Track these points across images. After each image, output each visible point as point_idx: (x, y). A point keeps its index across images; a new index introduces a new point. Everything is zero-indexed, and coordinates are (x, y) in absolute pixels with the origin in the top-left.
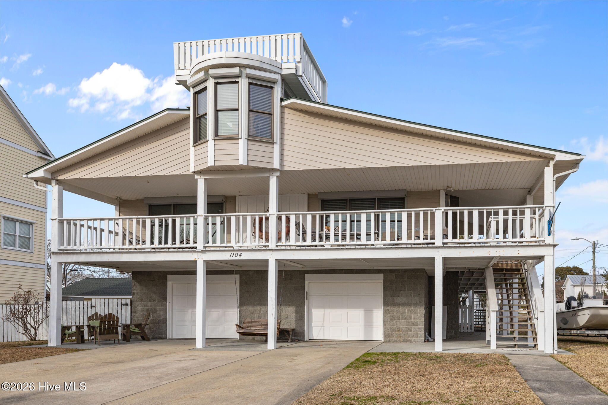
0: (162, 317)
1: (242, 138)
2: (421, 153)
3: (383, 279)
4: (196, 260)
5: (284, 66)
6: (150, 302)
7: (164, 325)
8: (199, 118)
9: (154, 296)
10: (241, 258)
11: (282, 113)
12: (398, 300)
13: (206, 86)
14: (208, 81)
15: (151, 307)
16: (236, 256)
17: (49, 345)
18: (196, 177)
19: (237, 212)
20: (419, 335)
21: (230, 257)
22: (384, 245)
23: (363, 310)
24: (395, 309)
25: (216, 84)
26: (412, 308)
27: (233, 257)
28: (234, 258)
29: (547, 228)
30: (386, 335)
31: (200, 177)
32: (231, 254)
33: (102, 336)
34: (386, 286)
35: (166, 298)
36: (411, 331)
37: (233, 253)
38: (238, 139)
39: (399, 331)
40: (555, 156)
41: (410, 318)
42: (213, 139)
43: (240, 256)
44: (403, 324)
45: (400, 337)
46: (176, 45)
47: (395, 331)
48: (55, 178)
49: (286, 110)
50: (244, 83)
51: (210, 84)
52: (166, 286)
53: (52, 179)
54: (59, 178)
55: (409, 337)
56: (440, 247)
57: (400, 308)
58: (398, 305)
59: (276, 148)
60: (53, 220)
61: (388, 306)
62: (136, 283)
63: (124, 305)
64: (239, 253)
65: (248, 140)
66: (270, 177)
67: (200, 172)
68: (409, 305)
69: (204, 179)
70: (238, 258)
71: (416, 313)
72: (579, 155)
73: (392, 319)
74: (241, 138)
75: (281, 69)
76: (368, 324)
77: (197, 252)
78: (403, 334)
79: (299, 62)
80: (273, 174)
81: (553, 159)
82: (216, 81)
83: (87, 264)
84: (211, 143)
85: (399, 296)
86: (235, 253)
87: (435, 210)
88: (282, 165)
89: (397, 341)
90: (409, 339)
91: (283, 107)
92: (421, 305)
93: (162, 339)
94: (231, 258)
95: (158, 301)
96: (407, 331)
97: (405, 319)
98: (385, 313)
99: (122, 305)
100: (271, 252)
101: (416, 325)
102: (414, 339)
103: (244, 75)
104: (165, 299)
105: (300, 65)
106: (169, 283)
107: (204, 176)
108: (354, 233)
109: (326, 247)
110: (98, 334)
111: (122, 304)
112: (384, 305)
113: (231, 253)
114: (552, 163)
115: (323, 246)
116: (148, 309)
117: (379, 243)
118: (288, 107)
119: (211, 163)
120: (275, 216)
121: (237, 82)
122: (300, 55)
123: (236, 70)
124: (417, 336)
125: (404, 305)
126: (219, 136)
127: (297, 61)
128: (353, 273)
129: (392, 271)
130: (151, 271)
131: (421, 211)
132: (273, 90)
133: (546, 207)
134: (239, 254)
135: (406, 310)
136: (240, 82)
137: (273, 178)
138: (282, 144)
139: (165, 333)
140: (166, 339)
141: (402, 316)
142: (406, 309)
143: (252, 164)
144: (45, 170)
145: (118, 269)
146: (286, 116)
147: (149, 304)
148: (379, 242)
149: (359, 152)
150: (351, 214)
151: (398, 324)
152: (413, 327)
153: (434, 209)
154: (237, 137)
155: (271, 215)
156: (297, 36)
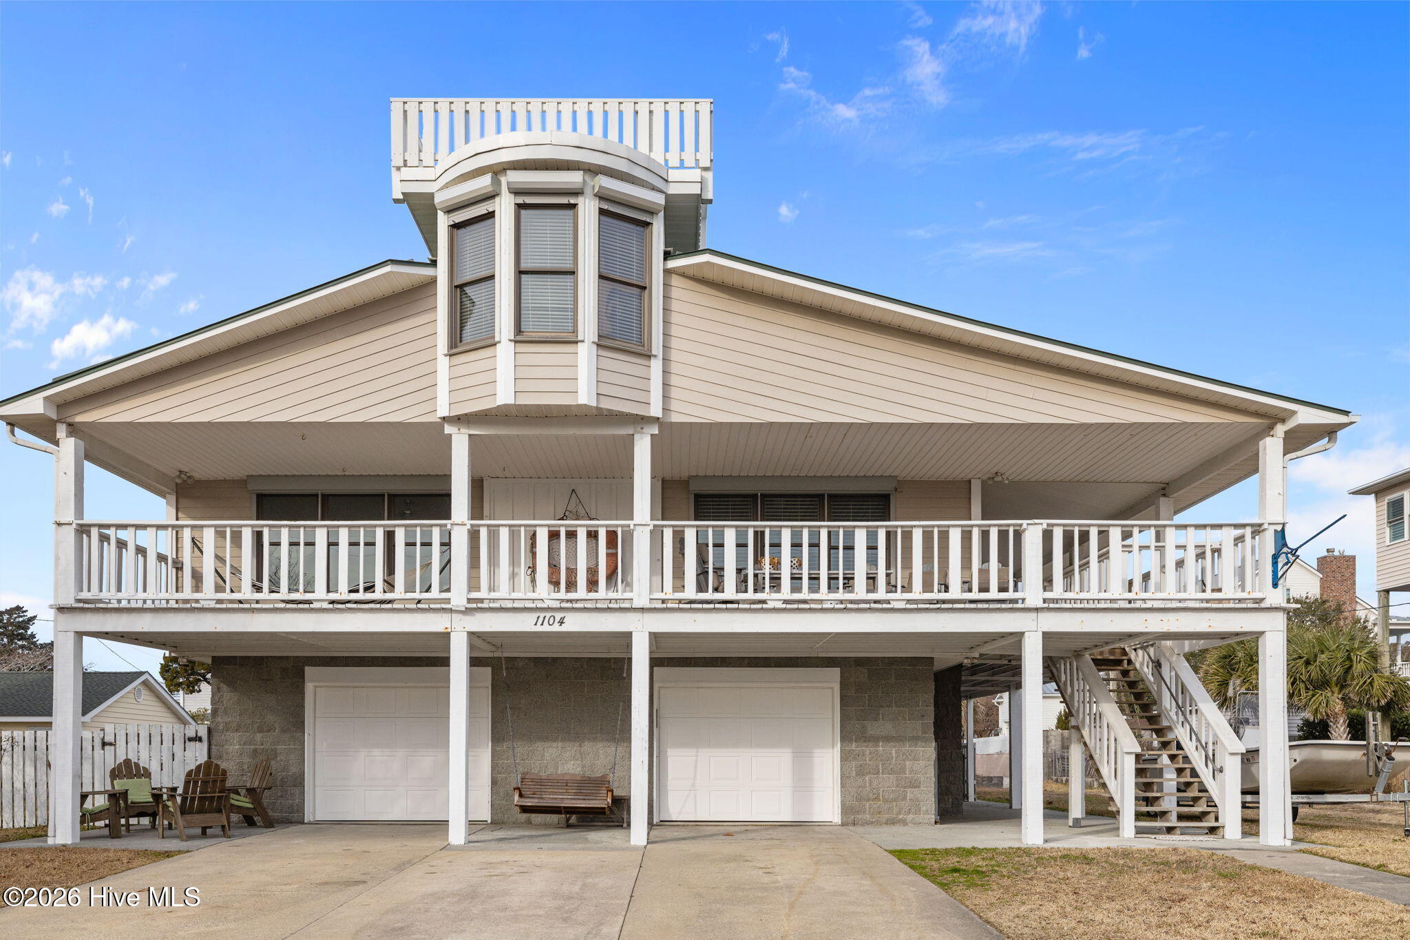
0: (294, 770)
1: (586, 340)
2: (993, 396)
3: (839, 680)
4: (449, 630)
5: (673, 175)
6: (260, 731)
7: (297, 791)
8: (461, 287)
9: (270, 718)
10: (564, 628)
11: (667, 285)
12: (874, 728)
13: (491, 210)
14: (497, 199)
15: (262, 744)
16: (551, 623)
17: (50, 841)
18: (448, 429)
19: (486, 516)
20: (924, 809)
21: (536, 624)
22: (909, 601)
23: (790, 750)
24: (868, 750)
25: (520, 207)
26: (907, 747)
27: (542, 624)
28: (546, 628)
29: (1271, 571)
30: (846, 810)
31: (459, 429)
32: (538, 617)
33: (189, 817)
34: (846, 696)
35: (303, 722)
36: (904, 798)
37: (542, 615)
38: (576, 342)
39: (877, 799)
40: (1294, 413)
41: (903, 771)
42: (510, 340)
43: (561, 622)
44: (886, 783)
45: (880, 813)
46: (396, 106)
47: (868, 800)
48: (70, 420)
49: (675, 280)
50: (588, 209)
51: (504, 207)
52: (303, 693)
53: (60, 421)
54: (79, 419)
55: (899, 813)
56: (1037, 610)
57: (878, 746)
58: (875, 740)
59: (656, 366)
60: (59, 524)
61: (851, 741)
62: (222, 685)
63: (190, 739)
64: (558, 616)
65: (598, 345)
66: (637, 437)
67: (458, 420)
68: (899, 739)
69: (470, 435)
70: (556, 628)
71: (915, 759)
72: (1346, 413)
73: (861, 772)
74: (583, 341)
75: (667, 181)
76: (803, 783)
77: (451, 610)
78: (887, 806)
79: (706, 169)
80: (642, 428)
81: (1283, 421)
82: (520, 200)
83: (122, 636)
84: (505, 351)
85: (876, 719)
86: (548, 615)
87: (1028, 524)
88: (665, 410)
89: (872, 823)
90: (901, 817)
91: (667, 272)
92: (926, 740)
93: (291, 823)
94: (539, 628)
95: (283, 731)
96: (895, 800)
97: (892, 772)
98: (845, 758)
99: (187, 741)
100: (638, 616)
101: (915, 785)
102: (911, 816)
103: (588, 191)
104: (300, 726)
105: (709, 176)
106: (309, 687)
107: (469, 428)
108: (838, 574)
109: (770, 605)
110: (179, 814)
111: (187, 738)
112: (843, 739)
113: (537, 615)
114: (1280, 430)
115: (764, 602)
116: (255, 751)
117: (898, 598)
118: (682, 273)
119: (504, 396)
120: (647, 530)
121: (574, 206)
122: (711, 151)
123: (573, 178)
124: (918, 812)
125: (888, 739)
126: (524, 334)
127: (701, 165)
128: (770, 667)
129: (860, 662)
130: (262, 658)
131: (995, 525)
132: (648, 231)
133: (1269, 524)
134: (558, 619)
135: (894, 752)
136: (580, 208)
137: (642, 439)
138: (666, 360)
139: (301, 808)
140: (302, 823)
141: (883, 765)
142: (893, 750)
143: (607, 404)
144: (46, 399)
145: (173, 652)
146: (675, 293)
147: (259, 736)
148: (898, 595)
149: (852, 386)
150: (830, 530)
151: (875, 783)
152: (908, 790)
153: (1025, 522)
154: (572, 338)
155: (637, 527)
156: (705, 106)
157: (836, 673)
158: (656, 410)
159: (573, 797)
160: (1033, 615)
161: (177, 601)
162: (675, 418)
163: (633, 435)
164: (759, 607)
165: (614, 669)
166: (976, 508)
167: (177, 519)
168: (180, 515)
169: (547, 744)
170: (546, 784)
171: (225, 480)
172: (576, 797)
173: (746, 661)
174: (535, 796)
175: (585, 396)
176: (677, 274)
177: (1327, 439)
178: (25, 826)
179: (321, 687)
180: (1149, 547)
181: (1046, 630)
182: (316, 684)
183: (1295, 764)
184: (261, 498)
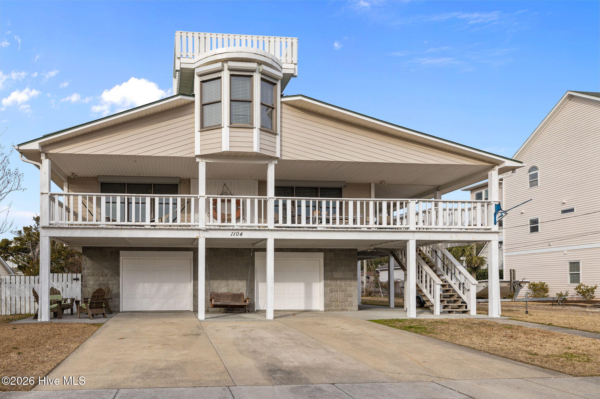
0: (115, 291)
1: (257, 128)
2: (399, 153)
3: (323, 257)
4: (198, 237)
5: (284, 66)
6: (102, 276)
7: (117, 299)
8: (205, 105)
9: (106, 271)
10: (242, 237)
11: (282, 108)
12: (336, 275)
13: (219, 76)
14: (222, 72)
15: (103, 281)
16: (237, 235)
17: (39, 320)
18: (198, 160)
19: (192, 193)
20: (354, 305)
21: (231, 235)
23: (304, 283)
24: (334, 283)
25: (231, 75)
26: (348, 282)
27: (234, 235)
28: (235, 237)
30: (326, 305)
31: (202, 160)
32: (232, 233)
33: (92, 310)
34: (326, 263)
35: (119, 273)
36: (347, 301)
37: (234, 232)
38: (253, 128)
39: (337, 301)
41: (346, 291)
42: (228, 127)
43: (241, 235)
44: (340, 295)
45: (338, 306)
46: (178, 34)
47: (334, 302)
48: (46, 152)
49: (284, 106)
50: (257, 78)
51: (225, 75)
52: (119, 262)
53: (42, 152)
54: (51, 152)
55: (345, 306)
56: (414, 232)
57: (337, 282)
58: (336, 279)
59: (278, 137)
60: (42, 194)
61: (328, 280)
62: (86, 258)
63: (74, 279)
64: (240, 232)
65: (260, 130)
66: (269, 164)
67: (201, 157)
68: (345, 279)
70: (239, 237)
71: (351, 286)
72: (522, 163)
73: (331, 291)
74: (255, 128)
75: (281, 68)
76: (308, 295)
77: (199, 230)
78: (341, 304)
79: (295, 64)
80: (271, 161)
82: (232, 73)
83: (57, 238)
84: (225, 131)
85: (337, 272)
86: (236, 232)
87: (411, 200)
88: (281, 155)
89: (335, 310)
90: (346, 308)
91: (282, 102)
92: (355, 280)
93: (115, 312)
94: (233, 237)
95: (111, 276)
96: (343, 302)
97: (342, 291)
98: (325, 286)
99: (73, 280)
100: (270, 232)
101: (351, 296)
102: (349, 308)
103: (257, 71)
104: (118, 274)
105: (296, 67)
106: (121, 258)
107: (206, 160)
109: (319, 229)
110: (89, 309)
111: (73, 279)
112: (325, 279)
113: (232, 232)
115: (316, 228)
116: (100, 284)
117: (364, 227)
118: (286, 103)
120: (273, 200)
121: (251, 76)
122: (297, 57)
123: (254, 65)
124: (352, 306)
125: (341, 279)
126: (232, 124)
127: (294, 62)
128: (298, 252)
129: (331, 250)
130: (103, 247)
131: (399, 201)
132: (275, 87)
134: (240, 234)
135: (343, 284)
136: (254, 77)
137: (271, 165)
138: (281, 136)
139: (118, 307)
140: (119, 312)
141: (339, 289)
142: (343, 283)
144: (40, 143)
145: (67, 245)
146: (284, 111)
147: (101, 278)
149: (348, 147)
151: (336, 295)
152: (348, 298)
153: (410, 200)
154: (250, 126)
155: (270, 199)
156: (295, 40)
157: (322, 254)
158: (278, 155)
159: (231, 301)
160: (412, 234)
161: (68, 225)
162: (284, 158)
163: (268, 164)
164: (314, 229)
165: (240, 253)
166: (373, 193)
167: (68, 192)
168: (69, 190)
169: (214, 281)
170: (221, 296)
171: (88, 177)
172: (232, 301)
173: (289, 250)
174: (217, 301)
175: (256, 149)
176: (285, 104)
177: (511, 172)
178: (6, 314)
179: (125, 259)
180: (452, 209)
181: (417, 239)
182: (123, 258)
183: (484, 288)
184: (102, 184)
